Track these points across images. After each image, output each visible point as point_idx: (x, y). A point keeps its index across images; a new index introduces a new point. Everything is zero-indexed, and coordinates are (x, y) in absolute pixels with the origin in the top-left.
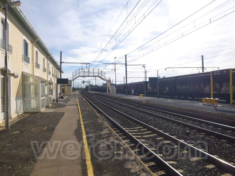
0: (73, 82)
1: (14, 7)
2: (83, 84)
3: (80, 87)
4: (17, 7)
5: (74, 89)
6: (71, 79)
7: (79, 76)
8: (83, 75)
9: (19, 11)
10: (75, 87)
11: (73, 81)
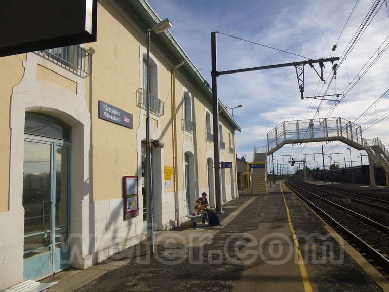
0: (269, 158)
1: (161, 31)
2: (293, 165)
3: (285, 173)
4: (165, 32)
5: (273, 178)
6: (264, 151)
7: (286, 142)
8: (296, 138)
9: (169, 37)
10: (276, 173)
11: (269, 154)
